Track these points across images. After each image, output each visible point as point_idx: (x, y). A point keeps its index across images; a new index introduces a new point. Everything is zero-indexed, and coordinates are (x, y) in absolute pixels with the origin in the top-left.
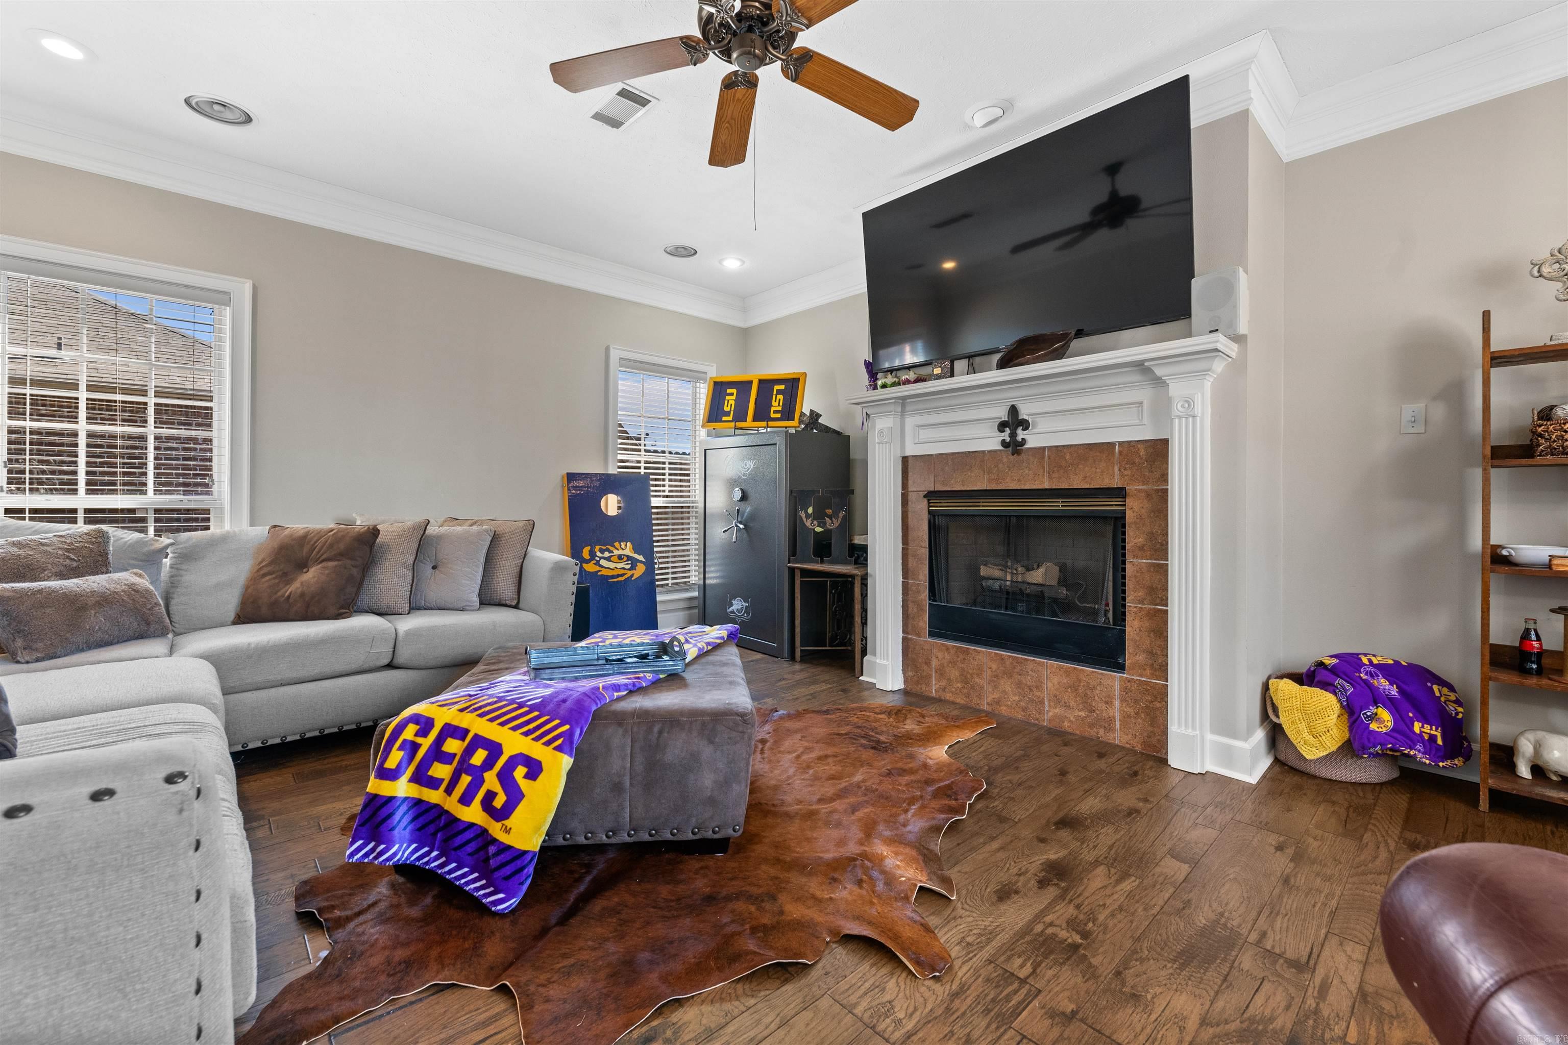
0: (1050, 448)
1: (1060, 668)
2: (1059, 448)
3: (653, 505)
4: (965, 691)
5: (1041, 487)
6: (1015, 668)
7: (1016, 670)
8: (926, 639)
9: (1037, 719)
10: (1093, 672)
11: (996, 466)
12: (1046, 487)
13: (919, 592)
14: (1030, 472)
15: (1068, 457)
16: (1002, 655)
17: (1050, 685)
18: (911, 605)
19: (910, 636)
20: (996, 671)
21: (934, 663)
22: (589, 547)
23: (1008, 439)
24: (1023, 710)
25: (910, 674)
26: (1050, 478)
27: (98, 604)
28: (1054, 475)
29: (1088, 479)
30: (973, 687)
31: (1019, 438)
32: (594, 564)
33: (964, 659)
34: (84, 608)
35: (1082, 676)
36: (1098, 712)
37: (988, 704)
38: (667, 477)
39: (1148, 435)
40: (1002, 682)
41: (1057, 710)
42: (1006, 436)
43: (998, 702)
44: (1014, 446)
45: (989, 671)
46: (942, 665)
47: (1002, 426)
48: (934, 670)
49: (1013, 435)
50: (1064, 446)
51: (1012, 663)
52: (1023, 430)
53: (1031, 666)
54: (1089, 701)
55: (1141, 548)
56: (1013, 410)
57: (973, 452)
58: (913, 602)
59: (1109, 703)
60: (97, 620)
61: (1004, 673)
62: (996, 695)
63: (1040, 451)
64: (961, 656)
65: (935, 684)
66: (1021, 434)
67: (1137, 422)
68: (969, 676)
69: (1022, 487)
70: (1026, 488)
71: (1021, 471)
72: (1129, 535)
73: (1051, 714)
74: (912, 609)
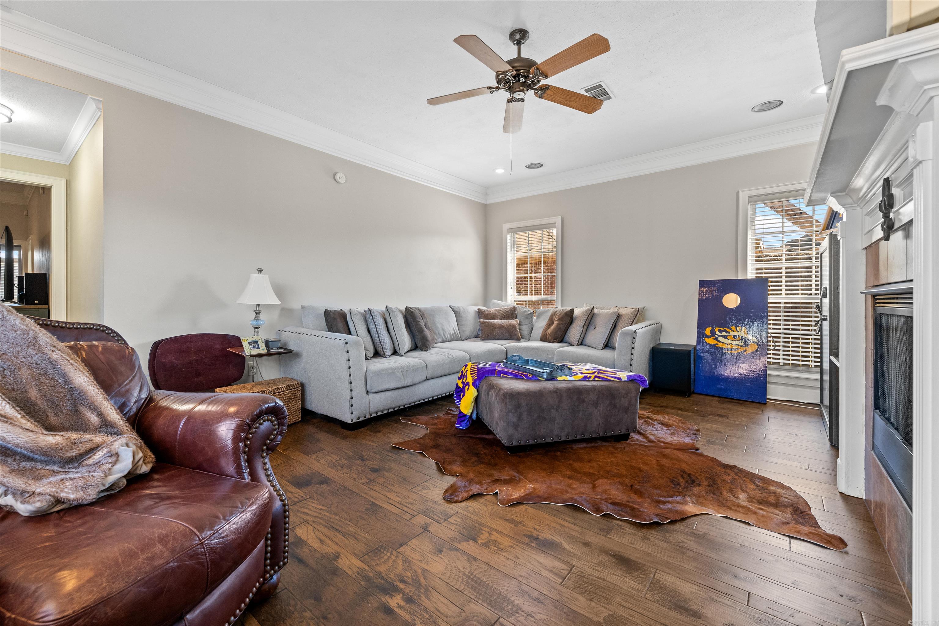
3: (769, 301)
22: (711, 328)
27: (499, 328)
32: (714, 339)
34: (495, 328)
38: (783, 283)
60: (497, 332)
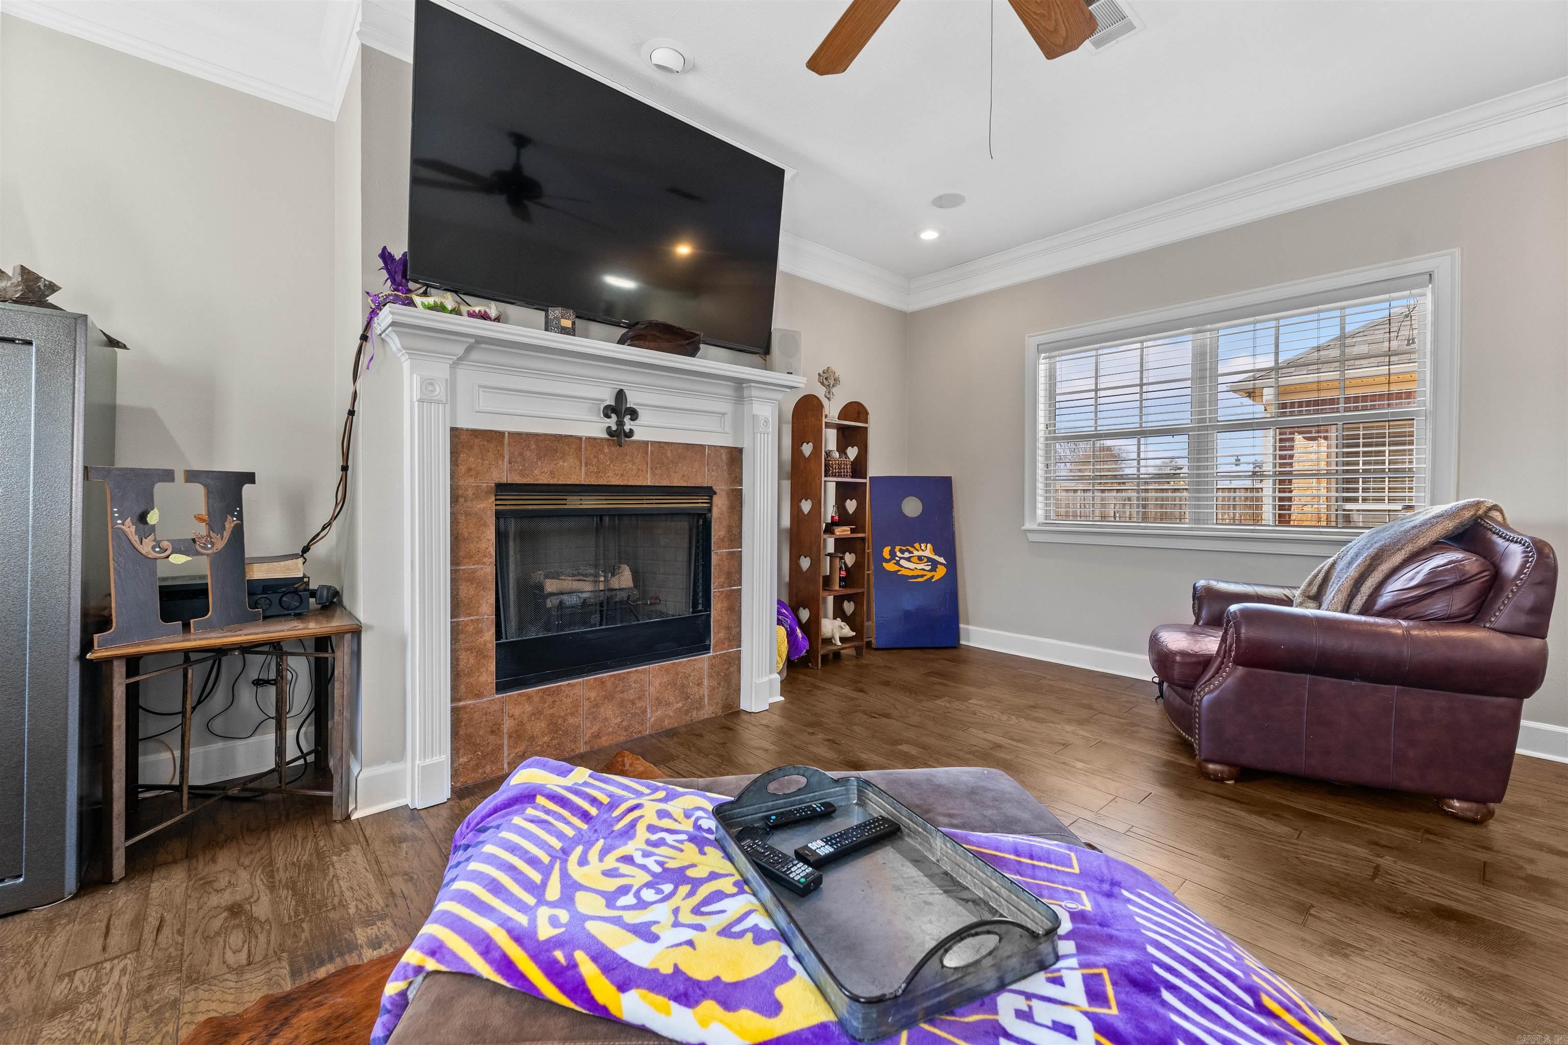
0: (653, 443)
1: (661, 669)
2: (662, 445)
4: (555, 742)
5: (644, 484)
6: (617, 687)
7: (618, 689)
8: (492, 699)
9: (640, 732)
10: (688, 661)
11: (595, 457)
12: (649, 484)
13: (479, 632)
14: (634, 467)
15: (669, 454)
16: (602, 678)
17: (652, 689)
18: (463, 655)
19: (462, 703)
20: (595, 700)
21: (507, 725)
23: (614, 428)
24: (626, 730)
25: (463, 760)
26: (653, 474)
28: (657, 472)
29: (686, 478)
30: (566, 733)
31: (627, 428)
33: (554, 701)
35: (680, 669)
36: (692, 697)
37: (586, 743)
39: (726, 441)
40: (602, 710)
41: (659, 712)
42: (612, 422)
43: (597, 736)
44: (619, 436)
45: (587, 704)
46: (521, 724)
47: (608, 411)
48: (506, 736)
49: (620, 423)
50: (665, 443)
51: (614, 683)
52: (632, 419)
53: (633, 677)
54: (685, 690)
55: (723, 540)
56: (620, 395)
57: (566, 436)
58: (466, 650)
59: (699, 684)
61: (605, 697)
62: (595, 728)
63: (644, 445)
64: (550, 700)
65: (509, 755)
66: (628, 425)
67: (720, 430)
68: (560, 721)
69: (625, 483)
70: (629, 484)
71: (624, 465)
72: (715, 529)
73: (653, 719)
74: (468, 660)
